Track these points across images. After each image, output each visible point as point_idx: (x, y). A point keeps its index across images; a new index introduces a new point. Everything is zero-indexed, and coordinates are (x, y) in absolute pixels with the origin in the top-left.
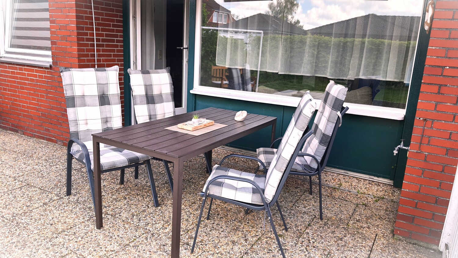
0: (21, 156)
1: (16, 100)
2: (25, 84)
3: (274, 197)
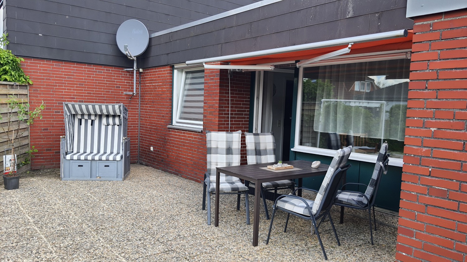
0: (179, 188)
1: (179, 154)
2: (186, 143)
3: (318, 211)
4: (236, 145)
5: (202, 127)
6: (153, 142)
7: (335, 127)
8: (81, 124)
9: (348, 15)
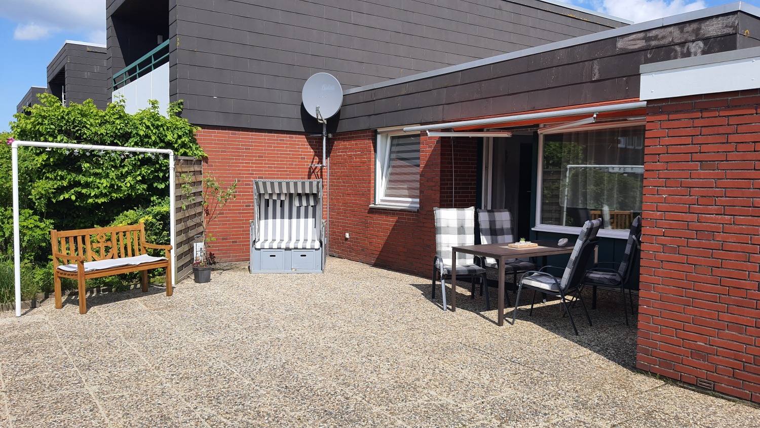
3: (566, 286)
4: (470, 224)
5: (418, 206)
6: (348, 227)
7: (585, 201)
8: (268, 206)
9: (594, 77)
